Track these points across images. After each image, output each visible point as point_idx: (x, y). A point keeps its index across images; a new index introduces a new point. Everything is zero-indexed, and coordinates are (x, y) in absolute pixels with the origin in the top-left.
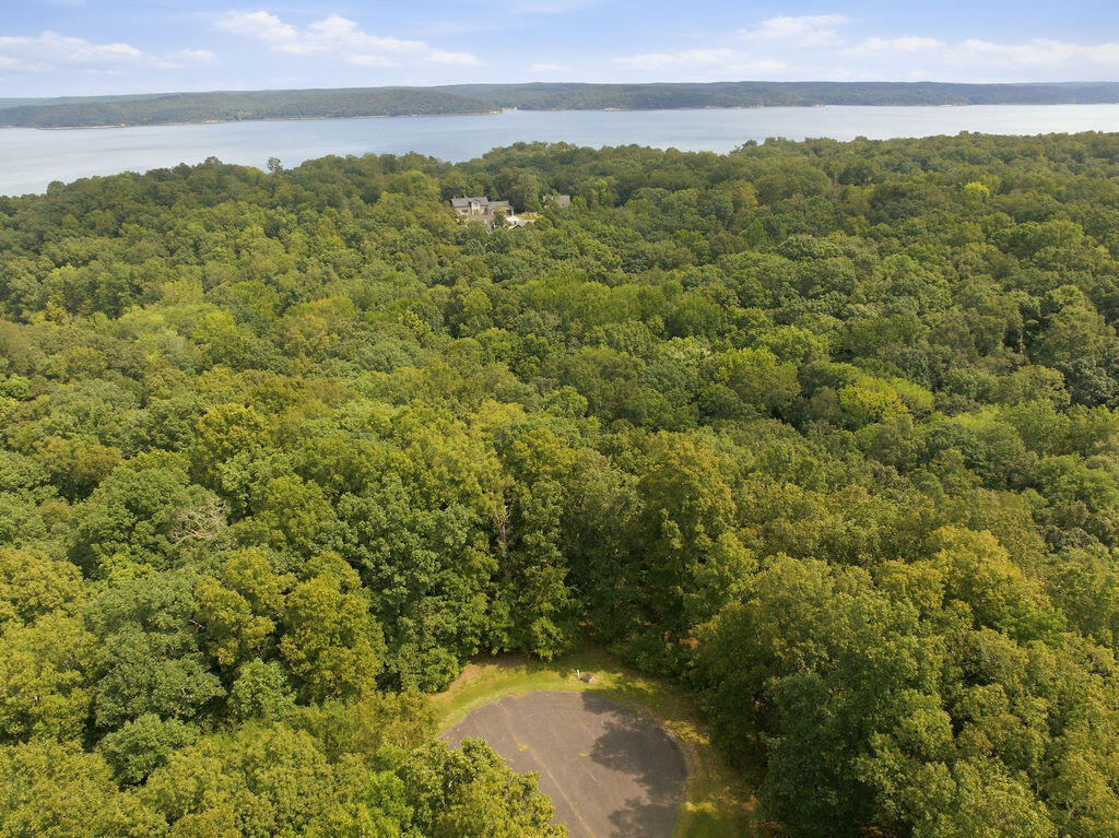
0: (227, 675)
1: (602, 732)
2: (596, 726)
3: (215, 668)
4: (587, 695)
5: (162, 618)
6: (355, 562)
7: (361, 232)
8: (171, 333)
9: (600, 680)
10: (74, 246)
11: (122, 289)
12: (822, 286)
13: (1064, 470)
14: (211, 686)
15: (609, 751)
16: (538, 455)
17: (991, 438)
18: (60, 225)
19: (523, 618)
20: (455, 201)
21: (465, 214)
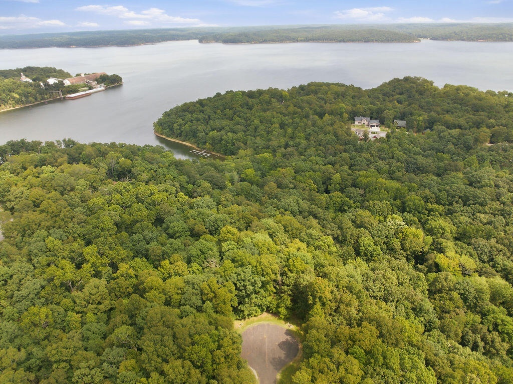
0: (204, 302)
1: (284, 340)
2: (284, 338)
3: (202, 300)
4: (288, 330)
5: (196, 286)
6: (235, 284)
7: (312, 133)
8: (235, 173)
9: (293, 327)
10: (217, 123)
11: (228, 143)
12: (473, 201)
14: (199, 303)
15: (283, 345)
18: (215, 113)
19: (278, 306)
20: (356, 118)
21: (359, 124)
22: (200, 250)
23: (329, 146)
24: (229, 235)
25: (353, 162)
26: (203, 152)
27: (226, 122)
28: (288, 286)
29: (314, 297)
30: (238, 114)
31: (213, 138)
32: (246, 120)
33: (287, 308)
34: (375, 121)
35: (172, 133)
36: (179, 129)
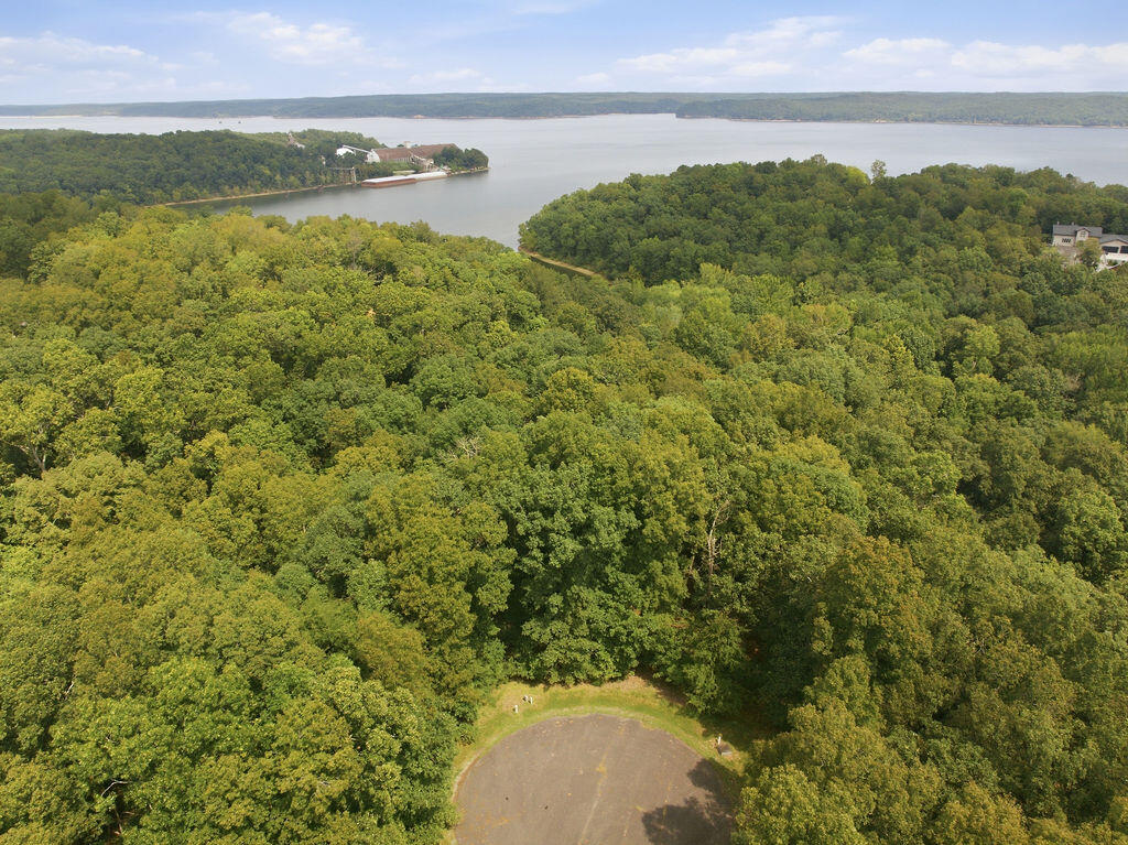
1: (681, 802)
2: (681, 793)
3: (361, 555)
4: (707, 764)
6: (510, 522)
7: (920, 246)
9: (735, 759)
15: (664, 822)
20: (1057, 228)
21: (1065, 244)
27: (686, 221)
30: (723, 203)
31: (648, 256)
32: (740, 217)
34: (1118, 237)
35: (556, 247)
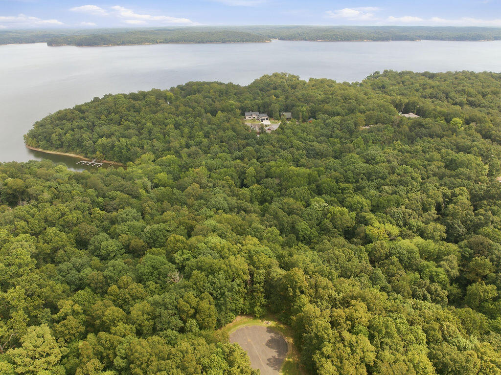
0: (185, 322)
1: (270, 338)
2: (268, 336)
3: (181, 319)
4: (268, 328)
5: (170, 307)
6: (211, 294)
7: (210, 131)
8: (146, 179)
9: (272, 324)
10: (105, 129)
11: (123, 149)
12: (375, 176)
13: (428, 267)
14: (181, 324)
15: (271, 343)
16: (259, 261)
17: (410, 252)
18: (100, 119)
19: (252, 306)
20: (246, 113)
21: (249, 119)
22: (152, 266)
23: (232, 142)
24: (179, 244)
25: (259, 154)
26: (93, 161)
27: (114, 128)
28: (260, 283)
29: (294, 288)
30: (126, 117)
31: (104, 146)
32: (136, 123)
33: (262, 306)
34: (263, 114)
35: (50, 144)
36: (59, 140)
